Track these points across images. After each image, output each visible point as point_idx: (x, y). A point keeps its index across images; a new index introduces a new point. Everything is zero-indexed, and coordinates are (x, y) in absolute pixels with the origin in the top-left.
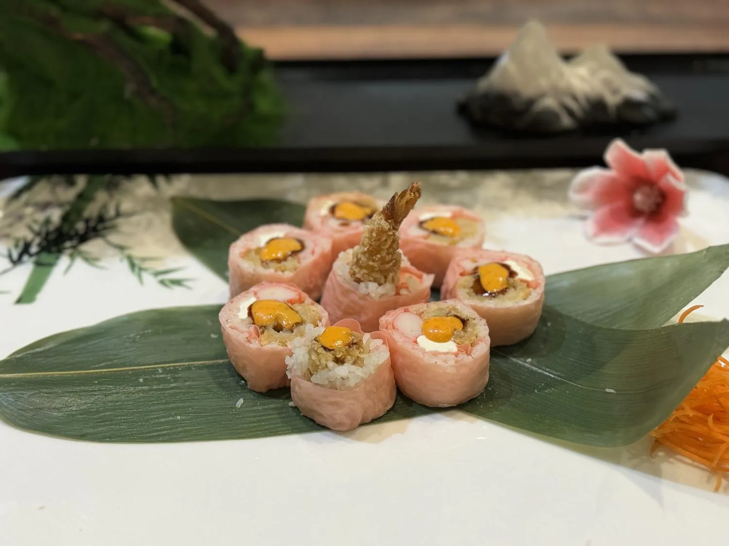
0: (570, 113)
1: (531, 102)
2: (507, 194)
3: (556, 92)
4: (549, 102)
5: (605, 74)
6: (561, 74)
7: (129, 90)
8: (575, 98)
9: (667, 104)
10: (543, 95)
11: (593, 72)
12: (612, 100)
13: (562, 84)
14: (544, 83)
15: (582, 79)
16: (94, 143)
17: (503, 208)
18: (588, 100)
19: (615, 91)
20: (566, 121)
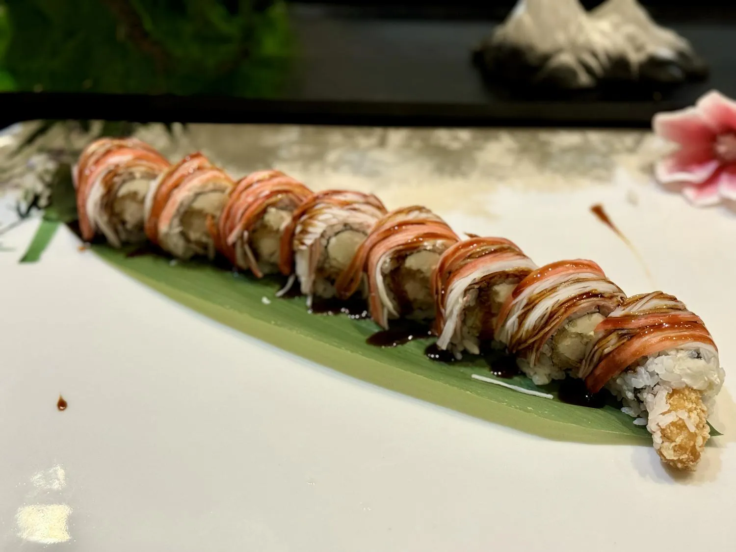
0: (588, 70)
1: (546, 58)
2: (508, 161)
3: (574, 47)
4: (566, 59)
5: (630, 29)
6: (580, 28)
7: (122, 32)
8: (595, 55)
9: (698, 63)
10: (559, 50)
11: (616, 27)
12: (635, 58)
13: (581, 39)
14: (561, 38)
15: (603, 33)
16: (87, 84)
17: (501, 178)
18: (609, 57)
19: (639, 48)
20: (584, 79)
